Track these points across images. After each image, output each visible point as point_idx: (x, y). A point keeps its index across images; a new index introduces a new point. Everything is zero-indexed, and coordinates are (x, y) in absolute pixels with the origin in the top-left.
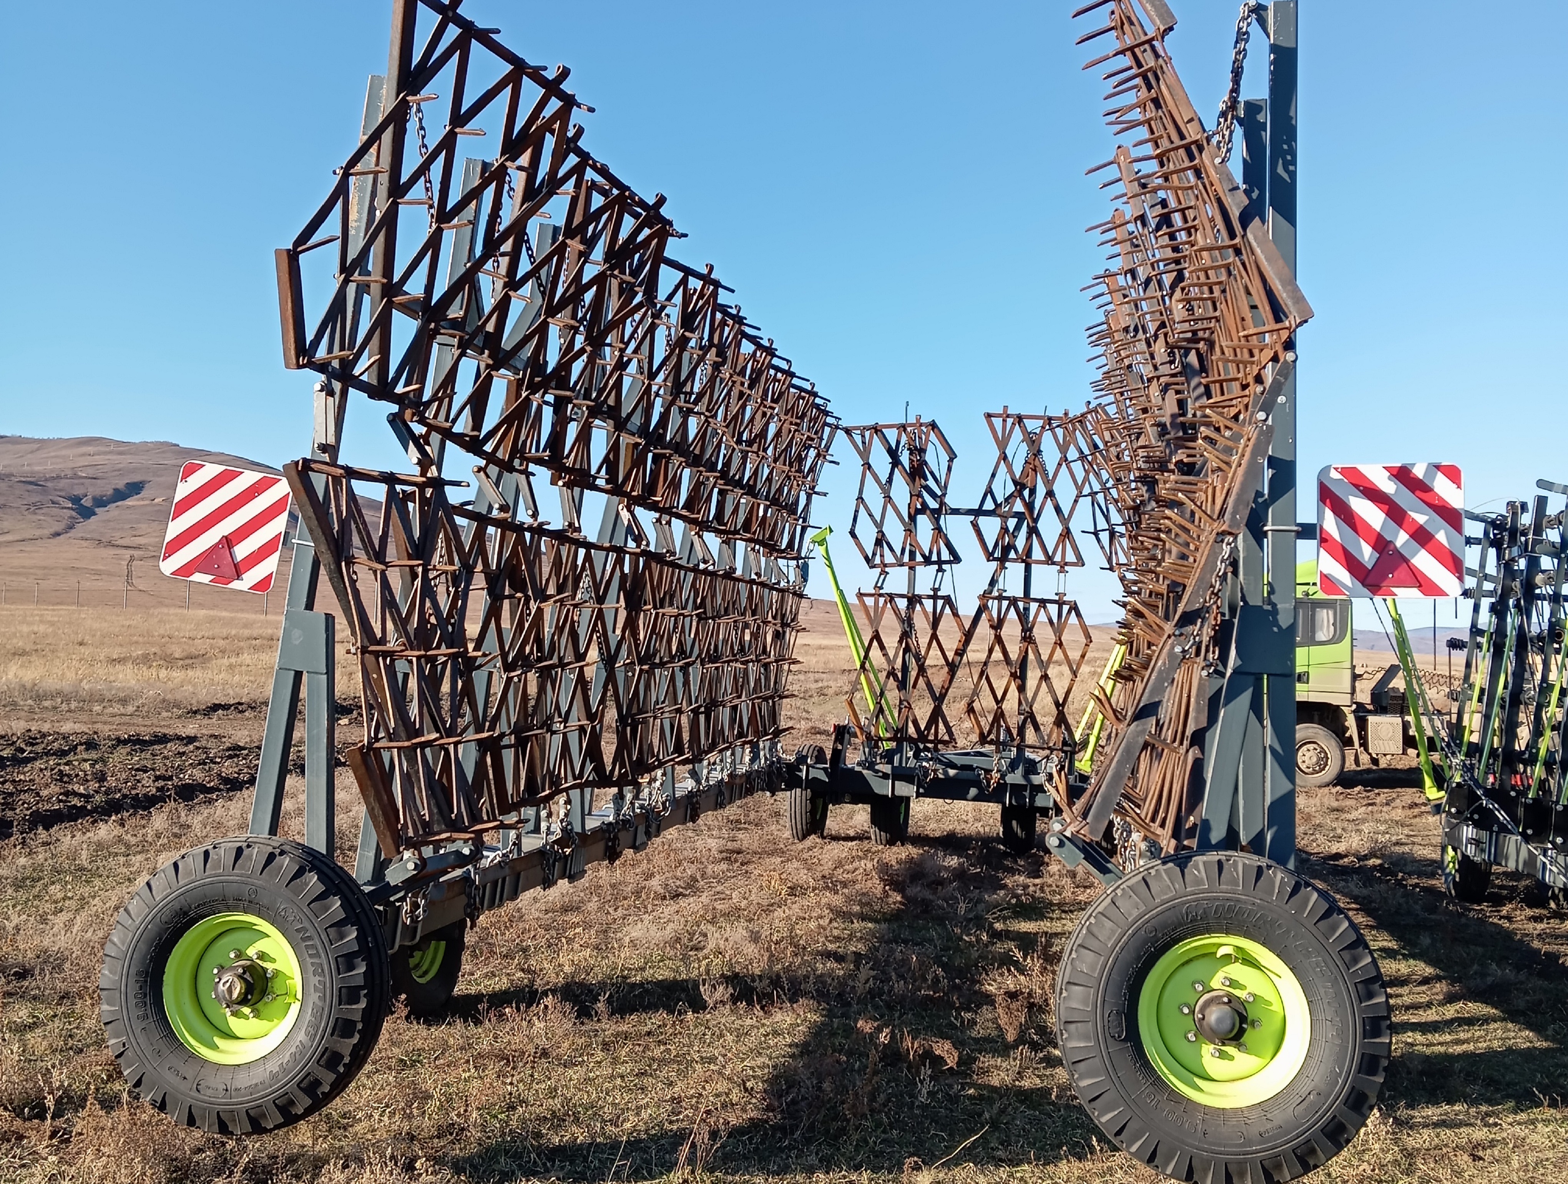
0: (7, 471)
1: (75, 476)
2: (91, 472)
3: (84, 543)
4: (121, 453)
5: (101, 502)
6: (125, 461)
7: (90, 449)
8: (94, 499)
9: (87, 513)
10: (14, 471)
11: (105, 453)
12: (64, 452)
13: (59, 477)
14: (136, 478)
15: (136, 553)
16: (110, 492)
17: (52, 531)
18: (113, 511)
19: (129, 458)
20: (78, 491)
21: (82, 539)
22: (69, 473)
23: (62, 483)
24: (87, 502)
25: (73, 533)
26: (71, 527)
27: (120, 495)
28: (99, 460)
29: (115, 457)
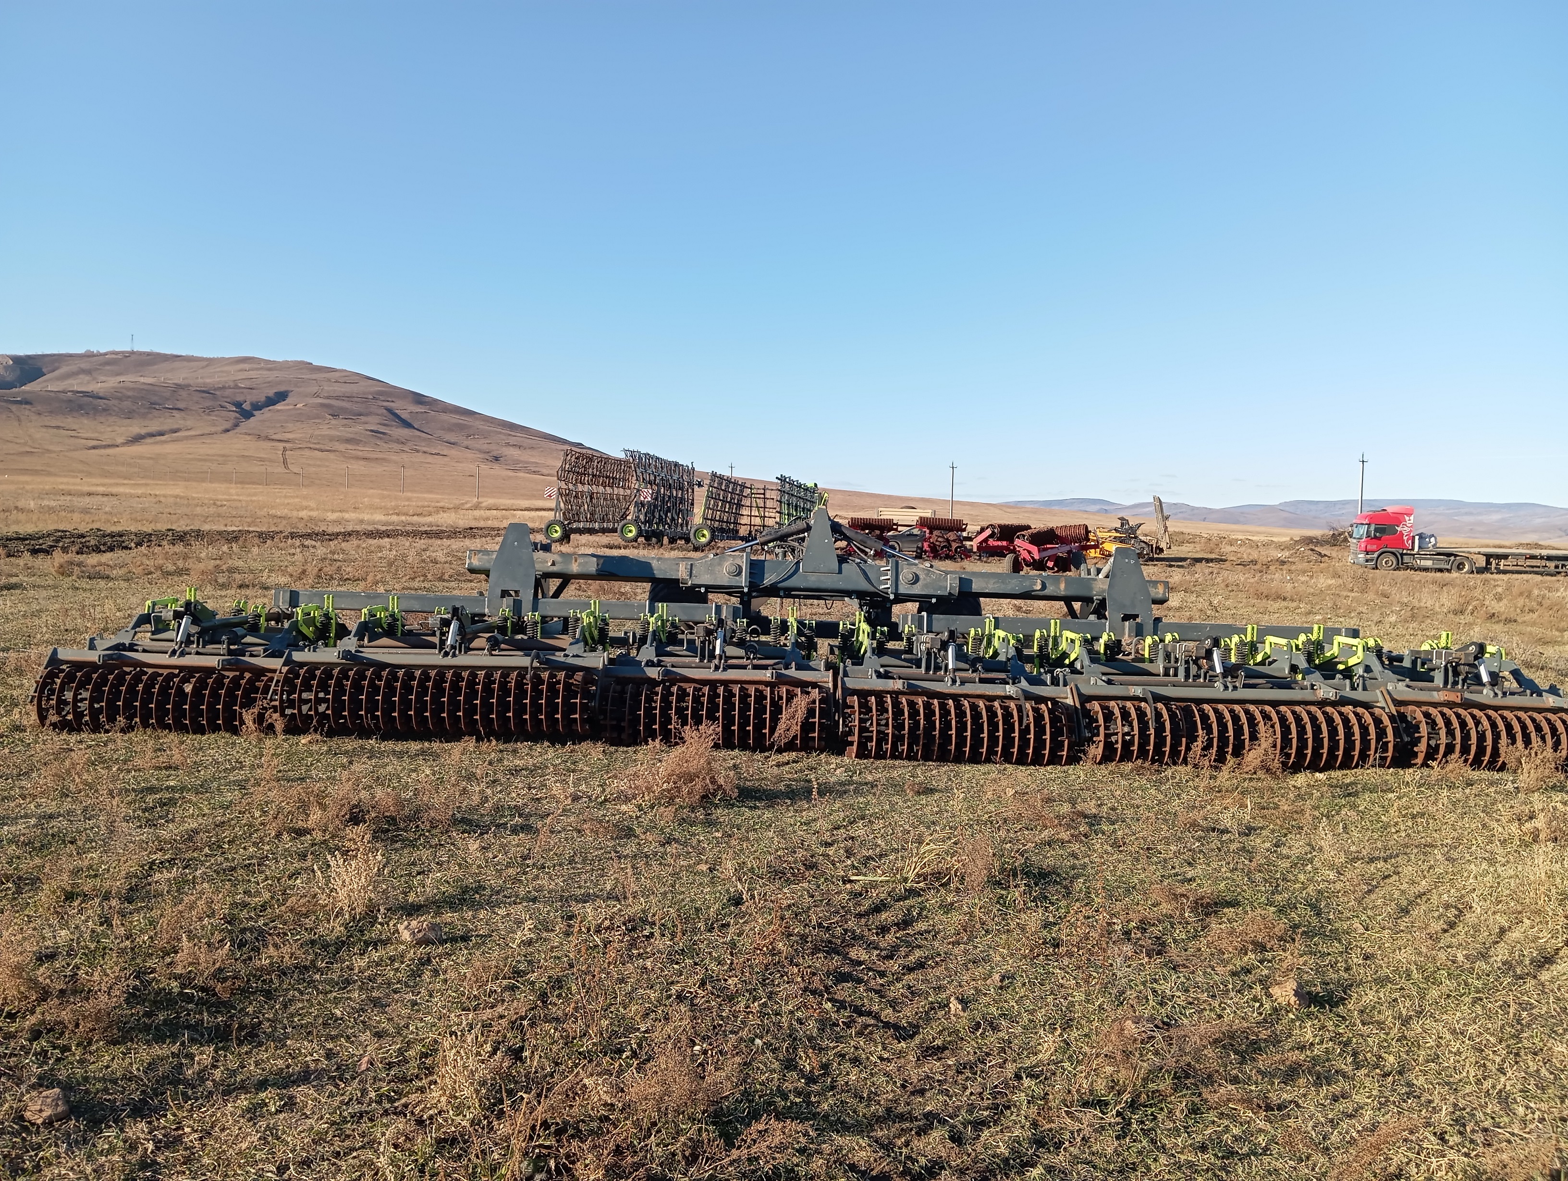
0: (186, 382)
1: (237, 387)
2: (247, 384)
3: (247, 437)
4: (270, 370)
5: (257, 407)
6: (272, 376)
7: (246, 366)
8: (252, 404)
9: (248, 415)
10: (191, 382)
12: (226, 368)
13: (224, 388)
14: (282, 388)
15: (288, 445)
16: (263, 399)
17: (223, 428)
18: (266, 413)
19: (276, 373)
20: (240, 398)
21: (246, 434)
22: (232, 384)
23: (228, 392)
24: (246, 406)
25: (238, 430)
26: (236, 425)
27: (271, 402)
28: (253, 374)
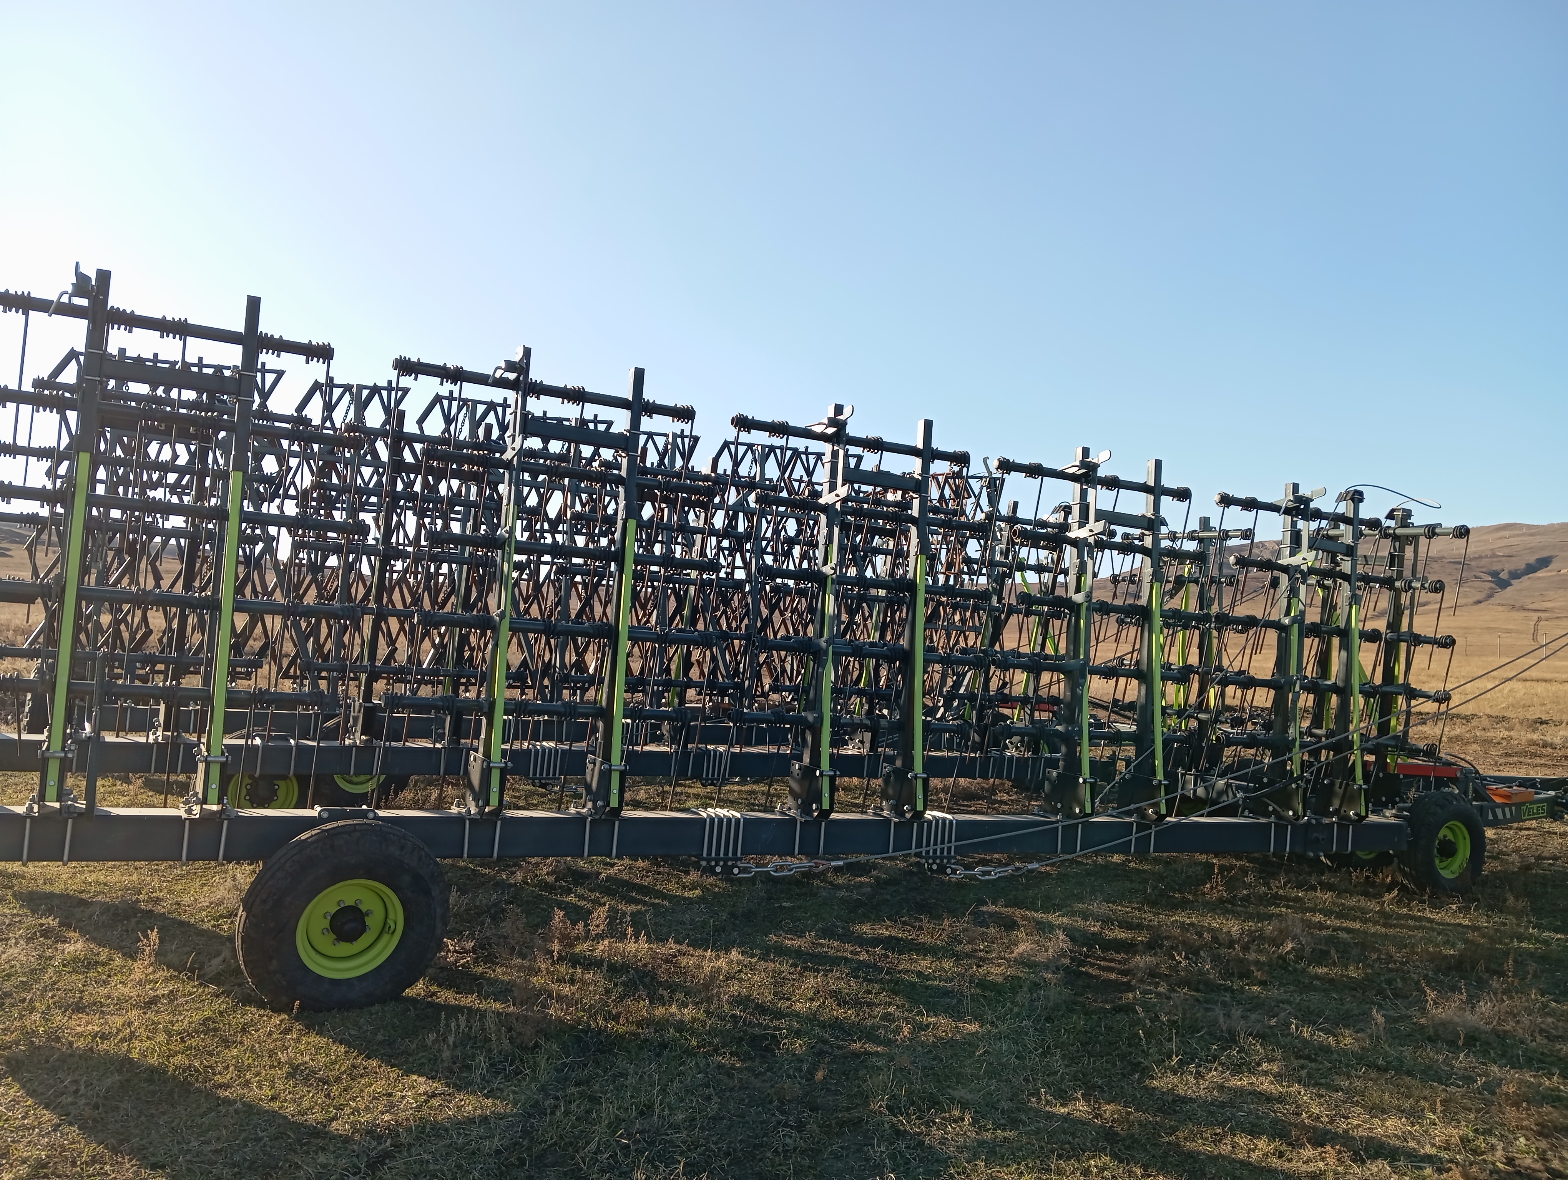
1: (1494, 556)
2: (1507, 551)
3: (1500, 608)
4: (1532, 535)
5: (1516, 575)
6: (1534, 541)
7: (1506, 533)
8: (1510, 573)
9: (1504, 584)
11: (1519, 535)
12: (1485, 537)
13: (1480, 557)
14: (1545, 554)
15: (1543, 615)
16: (1523, 566)
17: (1475, 599)
18: (1525, 582)
19: (1539, 538)
20: (1496, 567)
21: (1499, 604)
22: (1489, 553)
23: (1484, 562)
24: (1504, 576)
25: (1491, 601)
26: (1490, 596)
27: (1531, 569)
28: (1513, 541)
29: (1526, 538)
